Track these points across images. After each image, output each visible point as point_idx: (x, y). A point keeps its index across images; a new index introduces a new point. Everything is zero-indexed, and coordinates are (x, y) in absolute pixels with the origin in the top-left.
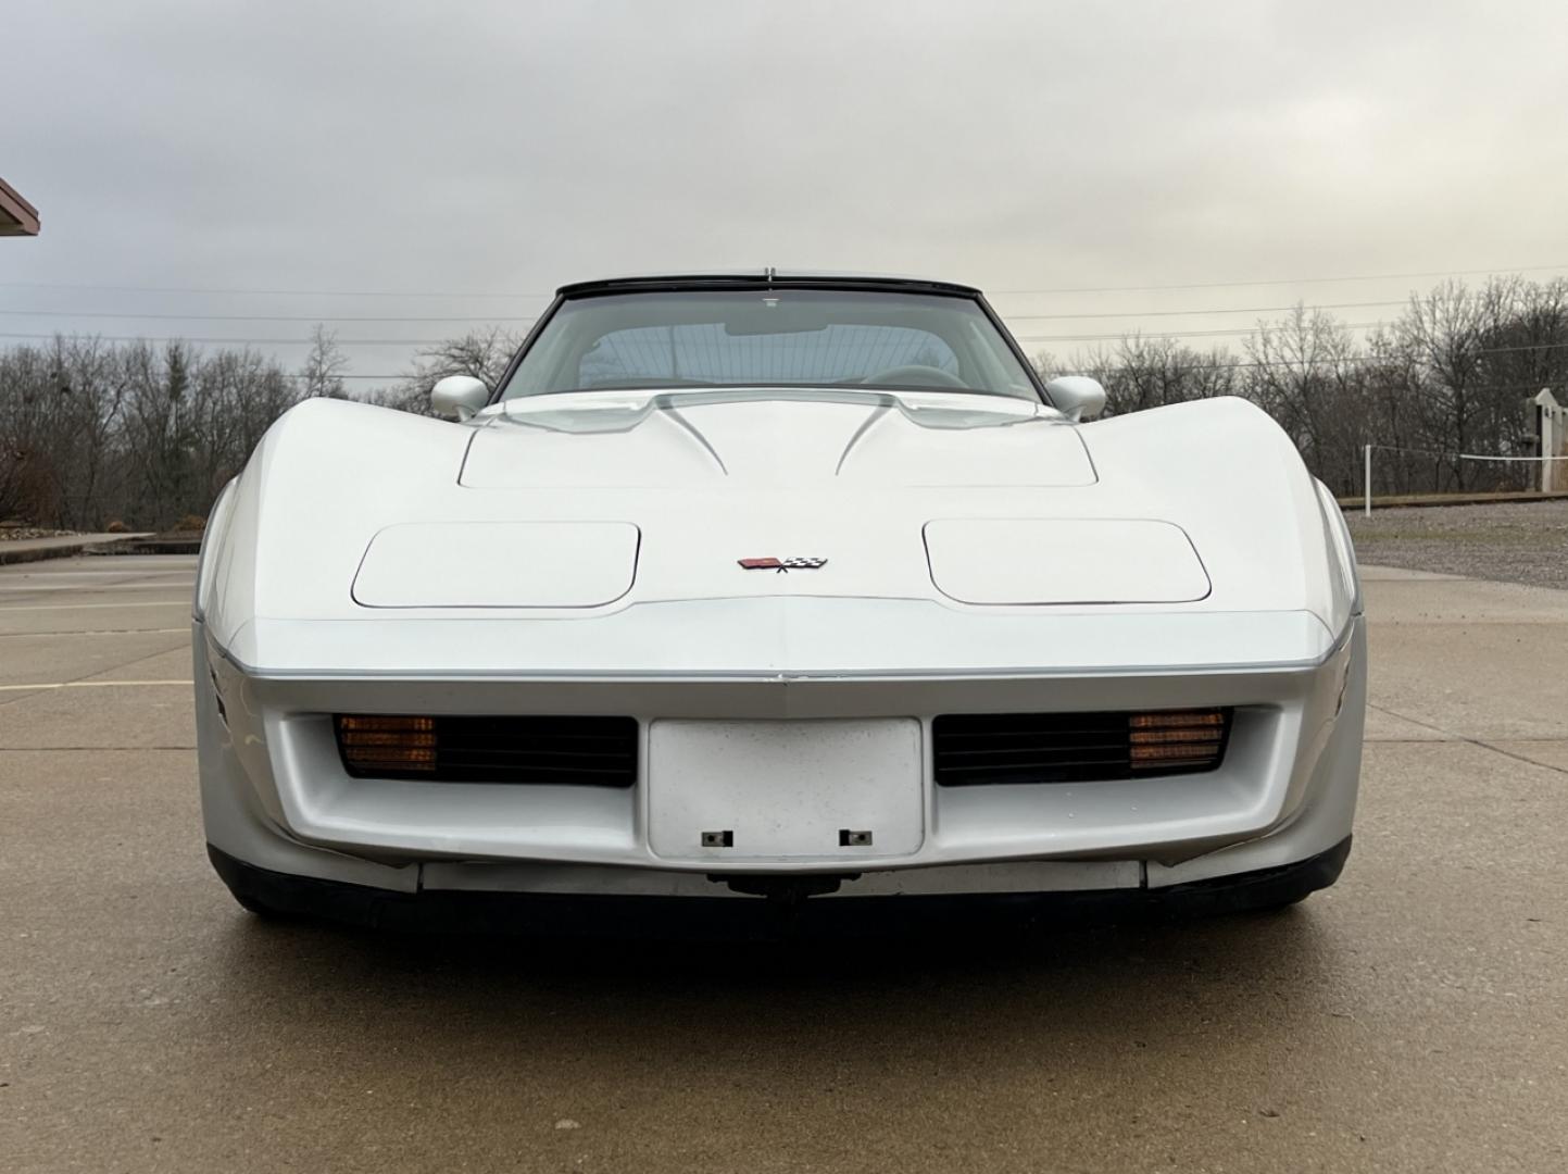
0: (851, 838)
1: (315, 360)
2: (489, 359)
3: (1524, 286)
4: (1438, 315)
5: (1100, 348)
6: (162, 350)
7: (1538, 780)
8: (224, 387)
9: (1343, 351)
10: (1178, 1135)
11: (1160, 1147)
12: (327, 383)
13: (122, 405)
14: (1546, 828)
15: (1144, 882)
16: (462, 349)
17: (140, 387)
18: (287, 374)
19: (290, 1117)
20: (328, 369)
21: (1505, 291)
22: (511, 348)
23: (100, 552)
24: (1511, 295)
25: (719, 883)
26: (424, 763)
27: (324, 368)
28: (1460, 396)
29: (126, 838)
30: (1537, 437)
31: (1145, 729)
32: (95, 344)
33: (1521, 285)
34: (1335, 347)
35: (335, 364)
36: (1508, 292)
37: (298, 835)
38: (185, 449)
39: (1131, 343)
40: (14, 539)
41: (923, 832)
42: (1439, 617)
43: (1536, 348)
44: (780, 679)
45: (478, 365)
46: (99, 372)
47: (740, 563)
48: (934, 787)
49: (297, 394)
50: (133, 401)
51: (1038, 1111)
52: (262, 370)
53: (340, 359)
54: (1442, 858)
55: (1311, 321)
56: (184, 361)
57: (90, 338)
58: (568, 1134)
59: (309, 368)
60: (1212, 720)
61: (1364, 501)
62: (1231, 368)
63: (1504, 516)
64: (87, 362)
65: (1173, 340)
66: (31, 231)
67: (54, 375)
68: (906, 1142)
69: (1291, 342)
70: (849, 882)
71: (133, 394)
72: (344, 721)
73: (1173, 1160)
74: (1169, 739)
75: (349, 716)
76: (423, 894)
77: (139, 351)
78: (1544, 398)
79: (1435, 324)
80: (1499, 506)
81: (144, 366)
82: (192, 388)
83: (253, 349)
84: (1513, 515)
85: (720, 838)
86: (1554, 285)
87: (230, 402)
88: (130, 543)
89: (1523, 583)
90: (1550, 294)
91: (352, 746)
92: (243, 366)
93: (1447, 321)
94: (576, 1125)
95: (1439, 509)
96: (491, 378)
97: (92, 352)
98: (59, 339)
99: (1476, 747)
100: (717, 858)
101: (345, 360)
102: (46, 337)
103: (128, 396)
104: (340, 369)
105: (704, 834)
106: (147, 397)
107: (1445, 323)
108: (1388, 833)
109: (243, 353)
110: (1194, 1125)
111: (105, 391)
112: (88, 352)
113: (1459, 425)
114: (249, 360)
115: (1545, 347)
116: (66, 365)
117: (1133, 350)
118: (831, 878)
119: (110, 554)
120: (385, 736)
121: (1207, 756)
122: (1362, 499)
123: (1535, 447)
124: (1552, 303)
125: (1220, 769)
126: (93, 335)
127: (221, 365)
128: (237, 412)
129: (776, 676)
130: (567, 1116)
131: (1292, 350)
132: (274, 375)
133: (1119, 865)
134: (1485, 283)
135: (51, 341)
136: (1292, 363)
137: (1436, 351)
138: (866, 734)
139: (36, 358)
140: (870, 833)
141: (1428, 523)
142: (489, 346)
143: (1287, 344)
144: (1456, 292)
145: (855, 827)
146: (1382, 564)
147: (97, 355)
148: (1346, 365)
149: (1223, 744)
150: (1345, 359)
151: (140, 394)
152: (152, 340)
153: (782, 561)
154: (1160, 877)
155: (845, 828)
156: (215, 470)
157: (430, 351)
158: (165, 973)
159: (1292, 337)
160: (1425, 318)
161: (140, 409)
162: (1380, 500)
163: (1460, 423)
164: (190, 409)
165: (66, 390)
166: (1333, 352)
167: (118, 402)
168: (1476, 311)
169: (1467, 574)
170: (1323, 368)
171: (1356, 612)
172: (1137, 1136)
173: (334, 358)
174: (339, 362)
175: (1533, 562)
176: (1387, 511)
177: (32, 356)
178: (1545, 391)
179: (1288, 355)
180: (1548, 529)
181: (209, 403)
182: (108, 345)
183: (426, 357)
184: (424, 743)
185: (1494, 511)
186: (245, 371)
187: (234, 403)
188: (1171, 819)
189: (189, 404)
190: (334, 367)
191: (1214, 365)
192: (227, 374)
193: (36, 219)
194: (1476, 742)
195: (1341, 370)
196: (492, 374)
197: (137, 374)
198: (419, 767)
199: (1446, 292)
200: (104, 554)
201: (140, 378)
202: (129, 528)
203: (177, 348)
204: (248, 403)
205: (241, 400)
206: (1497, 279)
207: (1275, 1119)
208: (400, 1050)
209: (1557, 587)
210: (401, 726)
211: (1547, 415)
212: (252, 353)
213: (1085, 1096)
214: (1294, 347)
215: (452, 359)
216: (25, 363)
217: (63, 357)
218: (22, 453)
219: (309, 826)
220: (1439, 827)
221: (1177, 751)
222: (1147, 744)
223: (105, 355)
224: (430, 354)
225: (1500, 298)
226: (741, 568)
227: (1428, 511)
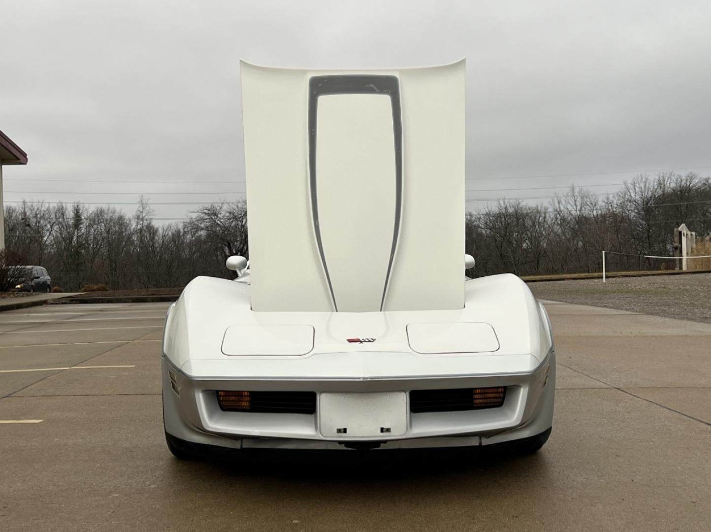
0: (384, 430)
1: (139, 211)
2: (221, 214)
3: (676, 175)
4: (637, 189)
5: (487, 204)
6: (70, 207)
7: (637, 404)
8: (99, 223)
9: (595, 205)
10: (486, 523)
11: (480, 526)
12: (145, 221)
13: (53, 233)
14: (634, 423)
15: (480, 444)
16: (209, 210)
17: (61, 223)
18: (127, 218)
19: (208, 520)
20: (146, 215)
21: (666, 178)
22: (230, 209)
23: (55, 303)
24: (669, 180)
25: (342, 445)
26: (246, 406)
27: (144, 214)
28: (648, 225)
29: (120, 430)
30: (680, 245)
31: (478, 394)
32: (42, 204)
33: (674, 176)
34: (592, 204)
35: (149, 213)
36: (668, 179)
37: (207, 430)
38: (80, 251)
39: (502, 202)
40: (17, 297)
41: (407, 428)
42: (621, 333)
43: (681, 204)
44: (361, 380)
45: (216, 217)
46: (43, 217)
47: (348, 340)
48: (410, 413)
49: (131, 226)
50: (58, 230)
51: (443, 517)
52: (116, 216)
53: (151, 211)
54: (593, 434)
55: (578, 193)
56: (81, 212)
57: (39, 202)
58: (296, 524)
59: (137, 215)
60: (500, 390)
61: (603, 275)
62: (545, 213)
63: (663, 281)
64: (38, 213)
65: (520, 201)
66: (24, 163)
67: (22, 219)
68: (402, 525)
69: (571, 202)
70: (384, 444)
71: (57, 226)
72: (220, 392)
73: (484, 530)
74: (486, 397)
75: (221, 391)
76: (242, 449)
77: (60, 208)
78: (683, 228)
79: (635, 193)
80: (662, 276)
81: (63, 214)
82: (84, 224)
83: (112, 206)
84: (667, 281)
85: (342, 431)
86: (689, 176)
87: (101, 229)
88: (68, 298)
89: (661, 316)
90: (687, 180)
91: (222, 401)
92: (107, 214)
93: (641, 192)
94: (299, 522)
95: (636, 278)
96: (221, 222)
97: (40, 208)
98: (24, 203)
99: (619, 391)
100: (341, 437)
101: (153, 211)
102: (18, 202)
103: (56, 228)
104: (150, 215)
105: (338, 429)
106: (64, 228)
107: (640, 193)
108: (576, 425)
109: (107, 208)
110: (492, 520)
111: (45, 226)
112: (38, 208)
113: (648, 238)
114: (110, 211)
115: (685, 203)
116: (28, 214)
117: (503, 205)
118: (377, 443)
119: (59, 304)
120: (233, 397)
121: (498, 402)
122: (601, 274)
123: (679, 250)
124: (688, 184)
125: (503, 406)
126: (41, 201)
127: (98, 214)
128: (105, 235)
129: (360, 379)
130: (295, 519)
131: (571, 205)
132: (121, 218)
133: (472, 438)
134: (658, 175)
135: (21, 204)
136: (571, 211)
137: (637, 205)
138: (388, 397)
139: (14, 211)
140: (390, 429)
141: (630, 285)
142: (221, 208)
143: (569, 203)
144: (644, 179)
145: (386, 426)
146: (605, 306)
147: (42, 210)
148: (597, 211)
149: (503, 398)
150: (597, 209)
151: (61, 226)
152: (66, 203)
153: (361, 339)
154: (486, 442)
155: (382, 427)
156: (94, 261)
157: (195, 211)
158: (152, 477)
159: (571, 200)
160: (631, 191)
161: (61, 234)
162: (610, 274)
163: (649, 237)
164: (83, 233)
165: (29, 225)
166: (591, 205)
167: (51, 231)
168: (654, 188)
169: (640, 312)
170: (586, 212)
171: (551, 351)
172: (473, 523)
173: (149, 210)
174: (151, 212)
175: (669, 305)
176: (614, 279)
177: (13, 209)
178: (683, 225)
179: (570, 207)
180: (680, 289)
181: (92, 230)
182: (47, 205)
183: (194, 214)
184: (246, 400)
185: (658, 279)
186: (108, 216)
187: (103, 230)
188: (488, 423)
189: (83, 231)
190: (149, 214)
191: (538, 212)
192: (100, 217)
193: (26, 157)
194: (619, 389)
195: (595, 213)
196: (222, 221)
197: (59, 218)
198: (245, 408)
199: (640, 179)
200: (57, 304)
201: (61, 220)
202: (62, 290)
203: (78, 206)
204: (109, 229)
205: (106, 229)
206: (663, 173)
207: (517, 518)
208: (238, 500)
209: (675, 318)
210: (239, 394)
211: (684, 235)
212: (111, 208)
213: (458, 512)
214: (572, 204)
215: (204, 214)
216: (9, 213)
217: (26, 210)
218: (20, 259)
219: (209, 427)
220: (595, 423)
221: (488, 400)
222: (479, 399)
223: (46, 210)
224: (195, 212)
225: (664, 181)
226: (348, 342)
227: (631, 279)
